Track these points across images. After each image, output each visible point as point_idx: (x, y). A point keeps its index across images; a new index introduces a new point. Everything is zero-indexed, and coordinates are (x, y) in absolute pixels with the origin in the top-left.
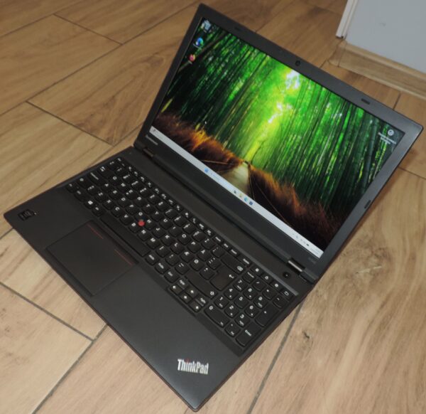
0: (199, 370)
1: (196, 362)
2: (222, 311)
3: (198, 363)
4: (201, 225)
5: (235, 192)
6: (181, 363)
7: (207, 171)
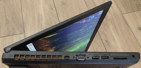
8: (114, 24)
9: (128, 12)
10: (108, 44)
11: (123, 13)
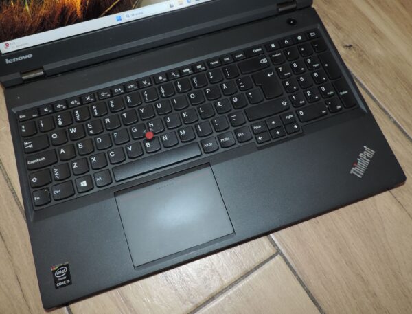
0: (367, 157)
1: (359, 157)
2: (308, 104)
3: (361, 155)
4: (185, 71)
5: (171, 6)
6: (354, 171)
7: (120, 19)
10: (360, 56)
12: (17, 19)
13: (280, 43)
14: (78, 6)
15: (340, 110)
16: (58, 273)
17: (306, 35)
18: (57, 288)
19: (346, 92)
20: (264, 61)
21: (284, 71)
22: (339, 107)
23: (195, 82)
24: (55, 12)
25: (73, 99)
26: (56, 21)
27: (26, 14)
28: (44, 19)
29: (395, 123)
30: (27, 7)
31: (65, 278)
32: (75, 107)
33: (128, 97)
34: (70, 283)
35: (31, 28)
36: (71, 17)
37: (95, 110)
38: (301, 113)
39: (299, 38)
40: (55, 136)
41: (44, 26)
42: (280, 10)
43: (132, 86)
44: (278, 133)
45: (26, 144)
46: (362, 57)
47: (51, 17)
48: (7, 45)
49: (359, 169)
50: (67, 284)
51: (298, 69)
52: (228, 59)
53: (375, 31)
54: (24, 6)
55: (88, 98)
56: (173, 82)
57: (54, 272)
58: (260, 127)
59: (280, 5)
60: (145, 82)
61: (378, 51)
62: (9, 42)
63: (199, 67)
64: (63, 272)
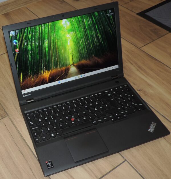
0: (154, 126)
2: (128, 109)
3: (151, 125)
4: (82, 99)
5: (76, 78)
8: (136, 64)
9: (146, 44)
10: (144, 93)
11: (140, 47)
12: (29, 83)
13: (114, 89)
14: (48, 79)
15: (140, 110)
16: (48, 164)
17: (123, 86)
18: (49, 168)
19: (141, 104)
20: (109, 95)
21: (117, 98)
22: (140, 109)
23: (86, 102)
24: (40, 80)
25: (44, 108)
26: (40, 83)
27: (32, 81)
28: (37, 83)
29: (162, 116)
30: (33, 79)
31: (51, 165)
32: (45, 111)
33: (63, 108)
34: (53, 167)
35: (32, 86)
36: (45, 82)
37: (53, 112)
38: (126, 111)
39: (116, 88)
40: (40, 120)
41: (36, 85)
42: (112, 78)
43: (64, 104)
44: (119, 118)
45: (31, 123)
46: (145, 94)
47: (39, 82)
48: (24, 91)
49: (151, 129)
50: (52, 167)
51: (122, 97)
52: (96, 94)
53: (149, 85)
54: (32, 79)
55: (49, 108)
56: (78, 102)
57: (47, 163)
58: (112, 116)
59: (112, 77)
60: (68, 103)
61: (151, 91)
62: (25, 90)
63: (86, 97)
64: (50, 163)
